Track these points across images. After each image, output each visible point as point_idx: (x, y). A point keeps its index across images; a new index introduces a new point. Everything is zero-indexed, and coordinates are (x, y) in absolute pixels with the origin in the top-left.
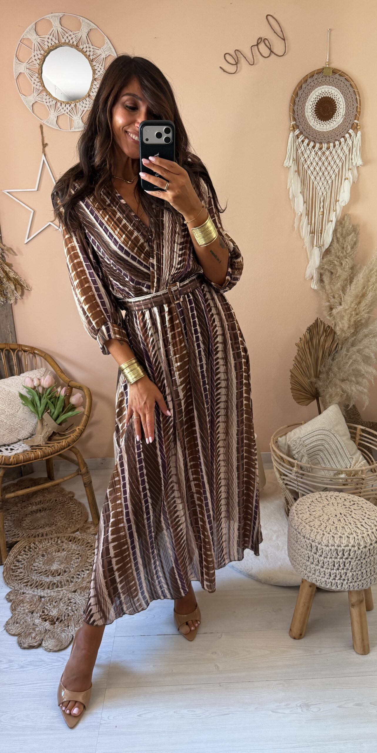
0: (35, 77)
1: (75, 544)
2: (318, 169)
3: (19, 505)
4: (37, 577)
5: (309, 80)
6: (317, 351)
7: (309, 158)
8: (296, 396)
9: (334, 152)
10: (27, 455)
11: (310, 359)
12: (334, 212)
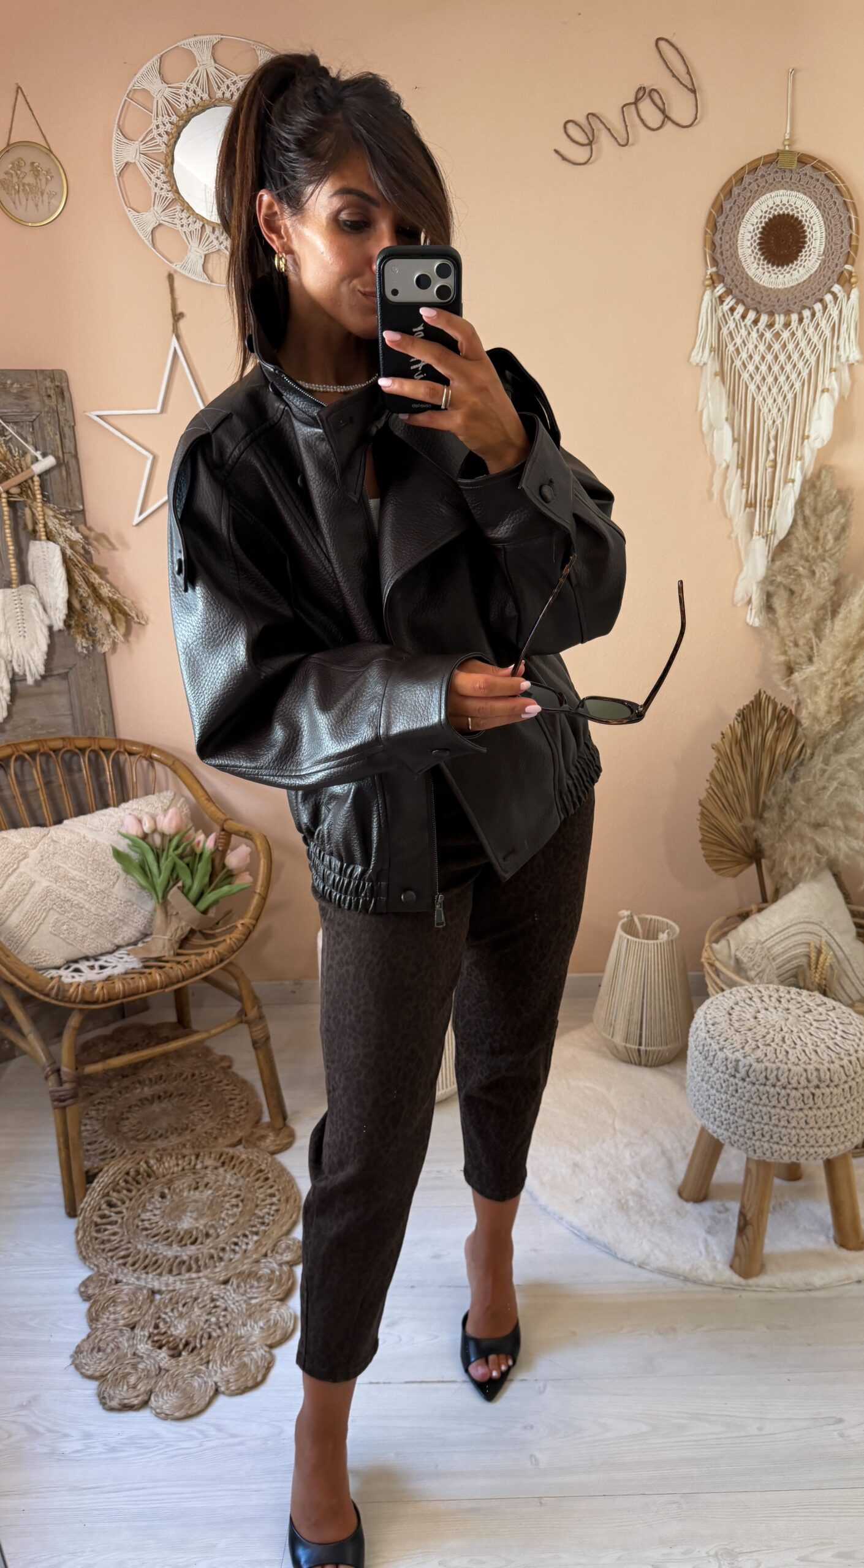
0: (157, 172)
1: (232, 1172)
2: (764, 368)
3: (115, 1084)
4: (148, 1244)
5: (747, 179)
6: (757, 759)
7: (745, 345)
8: (711, 856)
9: (799, 334)
10: (131, 982)
11: (742, 777)
12: (799, 463)
